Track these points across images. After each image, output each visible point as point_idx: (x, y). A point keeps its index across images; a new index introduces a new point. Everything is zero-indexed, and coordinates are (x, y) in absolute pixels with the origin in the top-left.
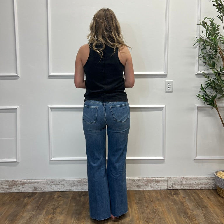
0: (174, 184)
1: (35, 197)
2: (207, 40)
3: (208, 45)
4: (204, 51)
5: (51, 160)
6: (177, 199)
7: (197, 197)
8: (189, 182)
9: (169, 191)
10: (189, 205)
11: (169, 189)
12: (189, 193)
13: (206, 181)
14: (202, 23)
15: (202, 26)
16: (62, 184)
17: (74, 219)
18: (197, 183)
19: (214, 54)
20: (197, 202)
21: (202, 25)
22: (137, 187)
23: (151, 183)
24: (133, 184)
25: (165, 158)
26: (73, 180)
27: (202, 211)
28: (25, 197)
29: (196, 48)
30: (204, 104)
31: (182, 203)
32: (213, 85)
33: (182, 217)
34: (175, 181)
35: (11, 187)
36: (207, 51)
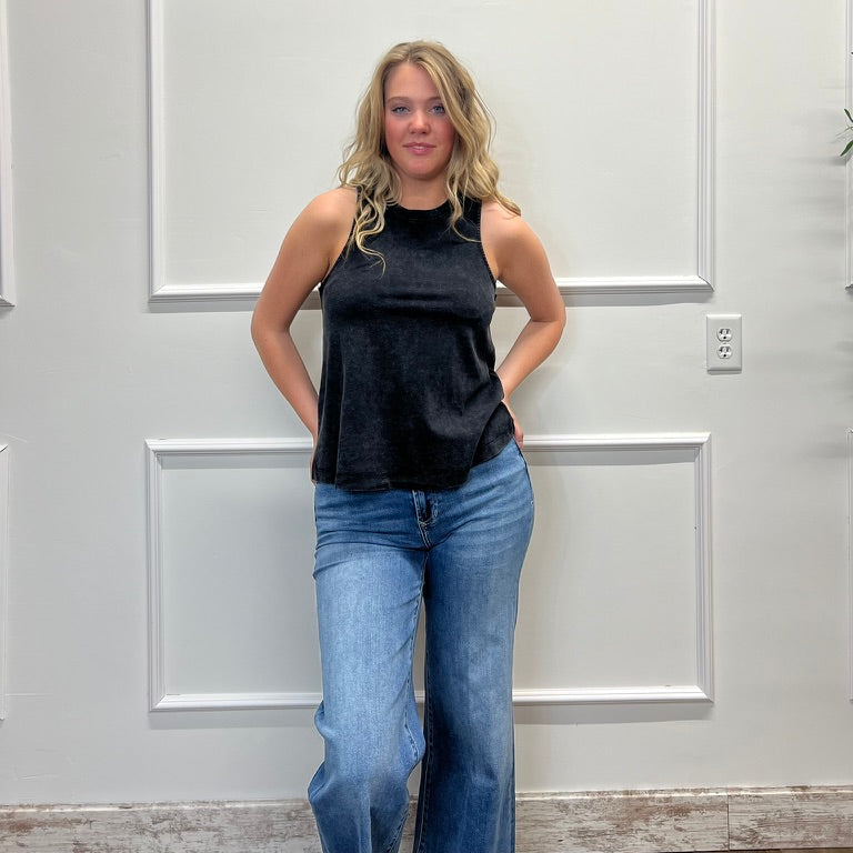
0: (761, 823)
5: (160, 705)
8: (832, 810)
11: (736, 845)
16: (209, 829)
22: (579, 840)
23: (647, 820)
24: (558, 824)
25: (711, 690)
26: (263, 805)
29: (844, 161)
34: (763, 807)
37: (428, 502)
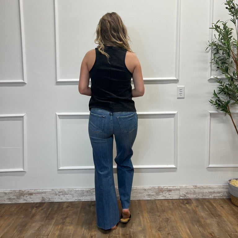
0: (187, 193)
1: (43, 207)
2: (220, 44)
3: (220, 50)
4: (217, 56)
5: (60, 169)
6: (190, 208)
7: (210, 206)
8: (202, 191)
9: (181, 201)
10: (202, 214)
11: (181, 198)
12: (202, 202)
13: (220, 190)
14: (214, 27)
15: (215, 30)
16: (70, 194)
17: (85, 229)
18: (211, 192)
19: (227, 59)
20: (210, 211)
21: (215, 29)
22: (148, 197)
23: (163, 192)
24: (144, 193)
25: (177, 166)
26: (82, 189)
27: (215, 220)
28: (33, 207)
29: (208, 52)
30: (216, 110)
31: (195, 212)
32: (226, 90)
33: (195, 225)
34: (187, 190)
35: (18, 198)
36: (220, 56)
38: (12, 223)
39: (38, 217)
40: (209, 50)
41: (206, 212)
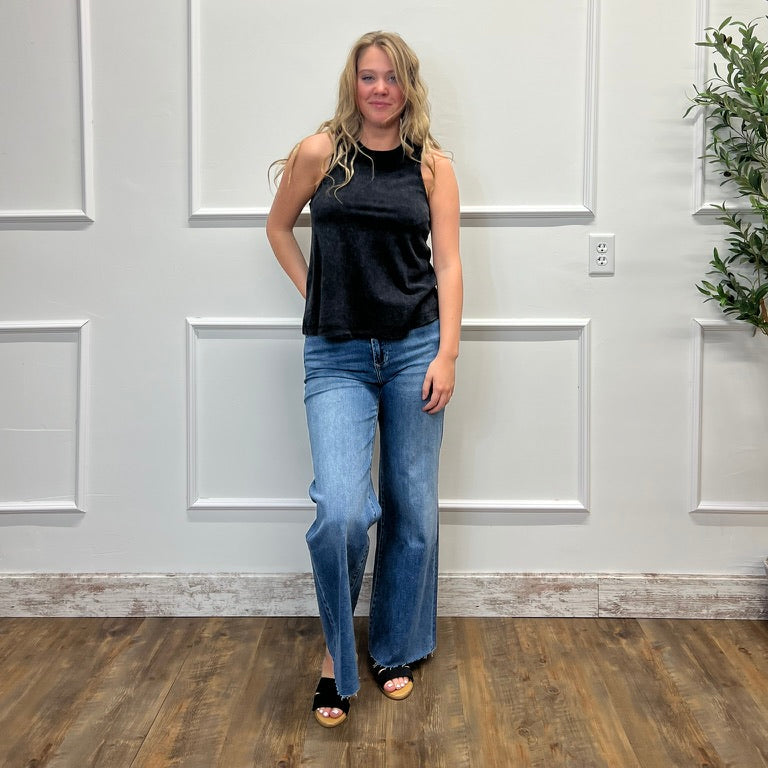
0: (622, 599)
1: (136, 635)
2: (733, 95)
3: (734, 115)
4: (724, 134)
5: (195, 504)
6: (631, 651)
7: (705, 650)
8: (674, 591)
9: (602, 624)
10: (676, 675)
11: (604, 614)
12: (674, 630)
13: (736, 591)
14: (713, 40)
15: (714, 49)
16: (229, 592)
17: (270, 718)
18: (704, 597)
19: (758, 145)
20: (703, 666)
21: (715, 45)
22: (491, 607)
23: (539, 594)
24: (477, 595)
25: (588, 504)
26: (267, 576)
27: (718, 697)
28: (102, 635)
29: (693, 122)
30: (723, 318)
31: (650, 669)
32: (755, 250)
33: (649, 717)
34: (624, 587)
35: (56, 599)
36: (734, 134)
37: (381, 351)
38: (29, 687)
39: (114, 670)
40: (697, 117)
41: (689, 670)
